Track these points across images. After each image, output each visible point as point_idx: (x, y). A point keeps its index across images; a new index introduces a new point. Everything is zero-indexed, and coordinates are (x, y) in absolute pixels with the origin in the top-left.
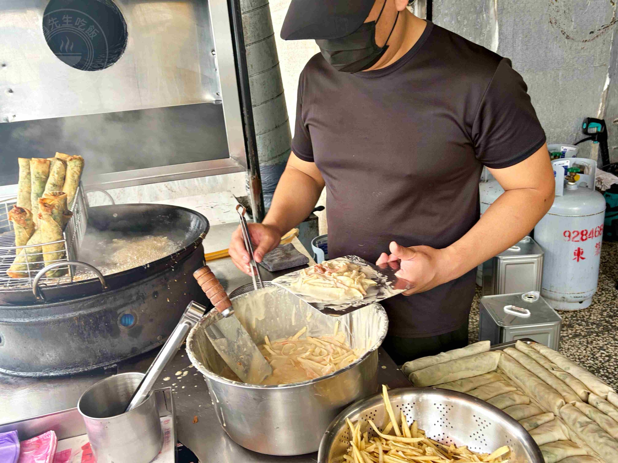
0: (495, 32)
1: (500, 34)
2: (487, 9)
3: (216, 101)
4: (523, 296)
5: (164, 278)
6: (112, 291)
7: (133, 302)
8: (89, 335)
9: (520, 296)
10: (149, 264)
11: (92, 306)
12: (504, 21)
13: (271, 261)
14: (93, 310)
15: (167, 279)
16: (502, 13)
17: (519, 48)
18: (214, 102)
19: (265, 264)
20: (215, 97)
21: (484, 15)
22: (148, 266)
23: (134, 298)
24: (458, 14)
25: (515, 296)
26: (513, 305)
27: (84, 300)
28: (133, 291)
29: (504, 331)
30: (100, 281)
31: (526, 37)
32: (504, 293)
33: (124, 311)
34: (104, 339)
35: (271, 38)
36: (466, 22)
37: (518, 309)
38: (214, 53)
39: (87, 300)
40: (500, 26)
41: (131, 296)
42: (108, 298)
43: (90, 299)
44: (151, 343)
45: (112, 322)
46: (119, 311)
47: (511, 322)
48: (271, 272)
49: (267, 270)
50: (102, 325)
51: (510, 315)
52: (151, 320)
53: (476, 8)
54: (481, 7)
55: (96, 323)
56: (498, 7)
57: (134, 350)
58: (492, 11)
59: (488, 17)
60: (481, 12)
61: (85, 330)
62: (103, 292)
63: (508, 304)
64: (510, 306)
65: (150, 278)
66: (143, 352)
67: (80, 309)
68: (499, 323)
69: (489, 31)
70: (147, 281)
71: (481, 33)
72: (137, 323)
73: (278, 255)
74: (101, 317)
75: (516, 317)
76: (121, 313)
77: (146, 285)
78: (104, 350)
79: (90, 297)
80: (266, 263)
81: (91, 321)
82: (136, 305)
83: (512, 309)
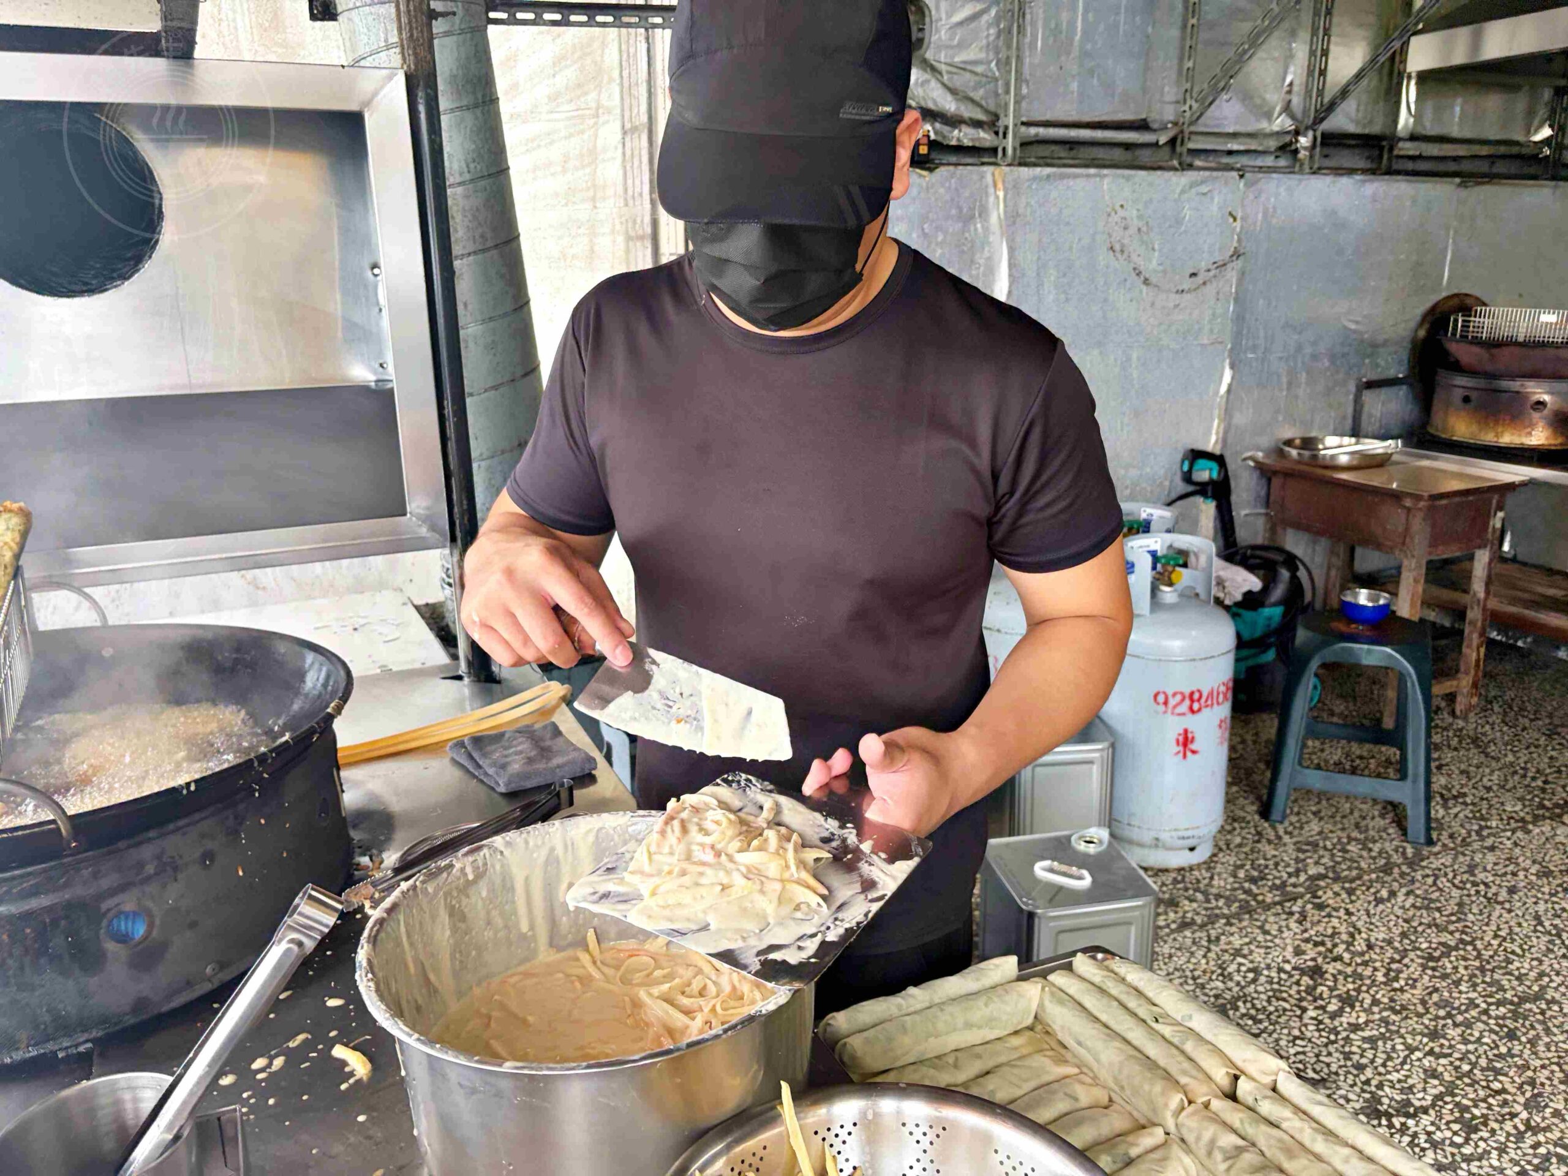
0: (1000, 261)
1: (1011, 266)
2: (984, 212)
3: (377, 381)
4: (1073, 838)
5: (231, 817)
6: (90, 853)
7: (148, 879)
8: (22, 968)
9: (1068, 838)
10: (196, 781)
11: (34, 892)
12: (1018, 239)
13: (503, 767)
14: (34, 903)
15: (240, 819)
16: (1014, 223)
17: (1051, 297)
18: (373, 384)
19: (486, 774)
20: (375, 373)
21: (979, 226)
22: (193, 788)
23: (150, 869)
24: (924, 218)
25: (1058, 839)
26: (1053, 860)
27: (13, 878)
28: (147, 852)
29: (1036, 920)
30: (58, 829)
31: (1065, 275)
32: (1031, 833)
33: (118, 905)
34: (60, 979)
35: (514, 245)
36: (940, 238)
37: (1064, 868)
38: (376, 271)
39: (21, 876)
40: (1011, 250)
41: (141, 865)
42: (78, 870)
43: (30, 874)
44: (189, 984)
45: (85, 934)
46: (104, 906)
47: (1051, 900)
48: (502, 794)
49: (493, 789)
50: (58, 942)
51: (1050, 885)
52: (193, 925)
53: (960, 209)
54: (972, 209)
55: (42, 934)
56: (1005, 212)
57: (140, 1004)
58: (994, 219)
59: (986, 229)
60: (972, 217)
61: (11, 955)
62: (67, 856)
63: (1043, 858)
64: (1047, 863)
65: (197, 816)
66: (165, 1008)
68: (1026, 904)
69: (989, 259)
70: (188, 825)
71: (972, 262)
72: (155, 933)
73: (521, 752)
74: (55, 922)
75: (1060, 889)
76: (109, 910)
77: (184, 834)
78: (61, 1006)
79: (29, 869)
80: (491, 771)
81: (28, 931)
82: (152, 888)
83: (1051, 870)
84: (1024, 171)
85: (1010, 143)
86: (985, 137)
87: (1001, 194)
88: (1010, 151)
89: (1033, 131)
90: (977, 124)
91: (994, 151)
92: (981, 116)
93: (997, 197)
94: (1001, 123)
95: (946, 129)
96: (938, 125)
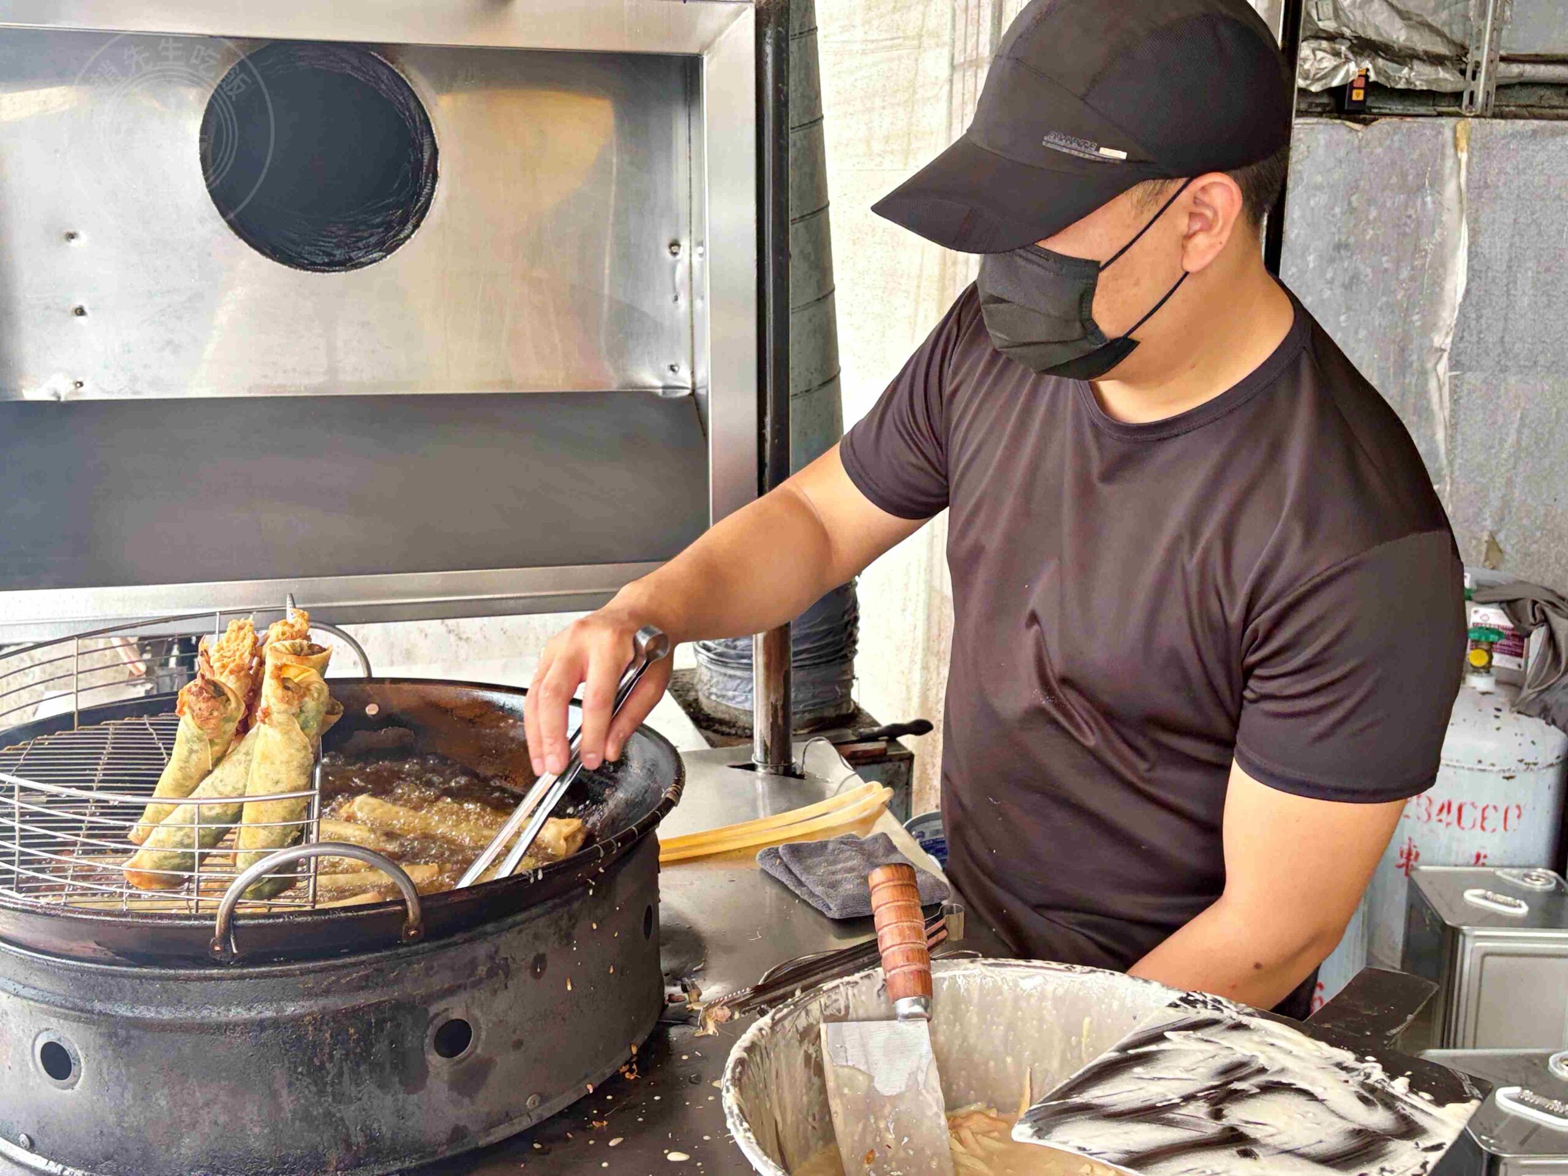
0: (1456, 248)
1: (1472, 255)
2: (1437, 182)
3: (664, 388)
4: (1551, 1060)
5: (566, 916)
6: (426, 944)
7: (476, 985)
8: (340, 1074)
9: (1545, 1058)
10: (543, 869)
11: (363, 985)
12: (1483, 219)
13: (833, 885)
14: (361, 999)
15: (573, 918)
16: (1480, 196)
17: (1526, 300)
18: (660, 391)
19: (812, 894)
20: (662, 377)
21: (1429, 199)
22: (540, 877)
23: (482, 970)
24: (1354, 188)
25: (1528, 1059)
26: (1524, 1086)
27: (344, 966)
28: (482, 950)
29: (1502, 1168)
30: (405, 912)
31: (1548, 270)
32: (1474, 1047)
33: (447, 1010)
34: (378, 1092)
35: (822, 215)
36: (1373, 213)
37: (1539, 1100)
38: (674, 249)
39: (354, 965)
40: (1474, 233)
41: (473, 964)
42: (409, 964)
43: (363, 963)
44: (507, 1117)
45: (410, 1041)
46: (433, 1010)
47: (1523, 1142)
48: (833, 920)
49: (822, 914)
50: (381, 1048)
51: (1518, 1122)
52: (518, 1044)
53: (1404, 175)
54: (1421, 175)
55: (366, 1039)
56: (1468, 180)
57: (458, 1133)
58: (1450, 190)
59: (1438, 204)
60: (1421, 188)
61: (331, 1057)
62: (402, 945)
63: (1509, 1084)
64: (1516, 1090)
65: (535, 911)
66: (482, 1143)
67: (327, 992)
68: (1485, 1143)
69: (1441, 245)
70: (524, 922)
71: (1417, 248)
72: (479, 1051)
73: (852, 870)
74: (381, 1023)
75: (1536, 1128)
76: (437, 1015)
77: (520, 932)
78: (375, 1126)
79: (363, 958)
80: (818, 890)
81: (352, 1031)
82: (481, 995)
83: (1521, 1101)
84: (1501, 125)
85: (1481, 87)
86: (1446, 78)
87: (1464, 156)
88: (1480, 98)
89: (1515, 69)
90: (1436, 60)
91: (1457, 96)
92: (1442, 49)
93: (1459, 161)
94: (1470, 58)
95: (1390, 67)
96: (1380, 62)
